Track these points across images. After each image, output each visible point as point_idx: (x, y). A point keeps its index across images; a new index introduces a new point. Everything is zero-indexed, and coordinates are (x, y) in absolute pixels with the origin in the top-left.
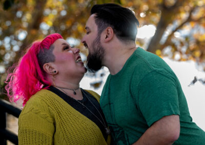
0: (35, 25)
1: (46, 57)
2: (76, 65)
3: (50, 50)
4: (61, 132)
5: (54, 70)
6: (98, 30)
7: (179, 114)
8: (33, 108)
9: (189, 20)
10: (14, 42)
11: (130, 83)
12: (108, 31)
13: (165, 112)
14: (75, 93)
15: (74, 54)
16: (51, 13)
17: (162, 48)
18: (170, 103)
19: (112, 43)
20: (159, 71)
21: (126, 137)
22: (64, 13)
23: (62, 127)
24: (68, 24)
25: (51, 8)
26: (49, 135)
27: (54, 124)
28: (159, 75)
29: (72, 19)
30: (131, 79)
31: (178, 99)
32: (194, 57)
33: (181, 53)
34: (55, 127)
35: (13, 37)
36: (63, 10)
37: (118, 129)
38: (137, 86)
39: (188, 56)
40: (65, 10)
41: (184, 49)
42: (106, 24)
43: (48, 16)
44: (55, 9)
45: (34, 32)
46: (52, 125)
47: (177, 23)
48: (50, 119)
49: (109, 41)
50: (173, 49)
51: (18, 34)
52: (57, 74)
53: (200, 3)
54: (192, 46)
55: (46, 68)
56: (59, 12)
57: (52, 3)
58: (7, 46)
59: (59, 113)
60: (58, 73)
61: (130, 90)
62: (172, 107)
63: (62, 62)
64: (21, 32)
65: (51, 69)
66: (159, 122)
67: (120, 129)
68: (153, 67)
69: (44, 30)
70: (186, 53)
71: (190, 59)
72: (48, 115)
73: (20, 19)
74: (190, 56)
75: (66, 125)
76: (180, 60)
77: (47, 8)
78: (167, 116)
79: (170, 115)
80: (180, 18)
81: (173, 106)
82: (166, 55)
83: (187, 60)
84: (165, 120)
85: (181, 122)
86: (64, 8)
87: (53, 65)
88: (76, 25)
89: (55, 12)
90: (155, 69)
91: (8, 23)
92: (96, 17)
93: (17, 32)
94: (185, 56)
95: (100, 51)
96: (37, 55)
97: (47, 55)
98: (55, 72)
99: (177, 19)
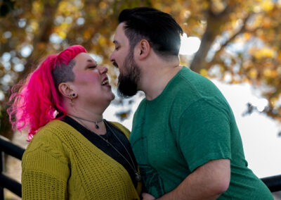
0: (43, 37)
1: (63, 74)
2: (102, 88)
3: (70, 66)
4: (78, 177)
5: (72, 93)
6: (130, 44)
7: (230, 158)
8: (42, 145)
9: (243, 30)
10: (16, 60)
11: (170, 113)
12: (142, 44)
13: (212, 155)
14: (97, 127)
15: (100, 74)
16: (64, 21)
17: (209, 66)
18: (219, 144)
19: (149, 60)
20: (208, 100)
21: (160, 182)
22: (81, 22)
23: (79, 170)
24: (87, 36)
25: (64, 15)
26: (63, 179)
27: (69, 165)
28: (207, 105)
29: (92, 29)
30: (171, 108)
31: (229, 138)
32: (249, 78)
33: (232, 73)
34: (70, 170)
35: (14, 53)
36: (79, 17)
37: (151, 171)
38: (179, 117)
39: (242, 77)
40: (83, 17)
41: (236, 68)
42: (140, 36)
43: (60, 25)
44: (69, 16)
45: (42, 46)
46: (67, 166)
47: (228, 35)
48: (64, 159)
49: (145, 59)
50: (223, 69)
51: (21, 49)
52: (75, 98)
53: (257, 8)
54: (247, 64)
55: (62, 88)
56: (75, 21)
57: (65, 9)
58: (6, 65)
59: (75, 151)
60: (77, 97)
61: (169, 123)
62: (221, 148)
63: (84, 83)
64: (25, 46)
65: (68, 90)
66: (203, 167)
67: (153, 172)
68: (200, 94)
69: (54, 44)
70: (240, 73)
71: (245, 81)
72: (62, 154)
73: (23, 30)
74: (244, 77)
75: (84, 167)
76: (231, 82)
77: (59, 15)
78: (214, 160)
79: (218, 159)
80: (231, 28)
81: (223, 146)
82: (214, 76)
83: (240, 82)
84: (212, 165)
85: (232, 167)
86: (81, 14)
87: (72, 86)
88: (98, 37)
89: (69, 20)
90: (203, 97)
91: (7, 35)
92: (126, 27)
93: (19, 47)
94: (237, 78)
95: (135, 71)
96: (52, 71)
97: (65, 73)
98: (74, 95)
99: (227, 30)
